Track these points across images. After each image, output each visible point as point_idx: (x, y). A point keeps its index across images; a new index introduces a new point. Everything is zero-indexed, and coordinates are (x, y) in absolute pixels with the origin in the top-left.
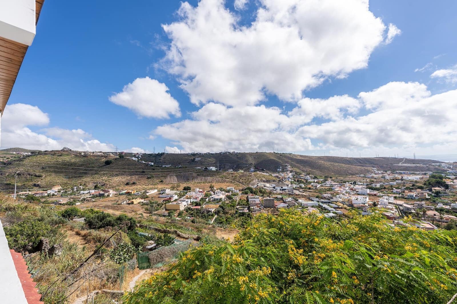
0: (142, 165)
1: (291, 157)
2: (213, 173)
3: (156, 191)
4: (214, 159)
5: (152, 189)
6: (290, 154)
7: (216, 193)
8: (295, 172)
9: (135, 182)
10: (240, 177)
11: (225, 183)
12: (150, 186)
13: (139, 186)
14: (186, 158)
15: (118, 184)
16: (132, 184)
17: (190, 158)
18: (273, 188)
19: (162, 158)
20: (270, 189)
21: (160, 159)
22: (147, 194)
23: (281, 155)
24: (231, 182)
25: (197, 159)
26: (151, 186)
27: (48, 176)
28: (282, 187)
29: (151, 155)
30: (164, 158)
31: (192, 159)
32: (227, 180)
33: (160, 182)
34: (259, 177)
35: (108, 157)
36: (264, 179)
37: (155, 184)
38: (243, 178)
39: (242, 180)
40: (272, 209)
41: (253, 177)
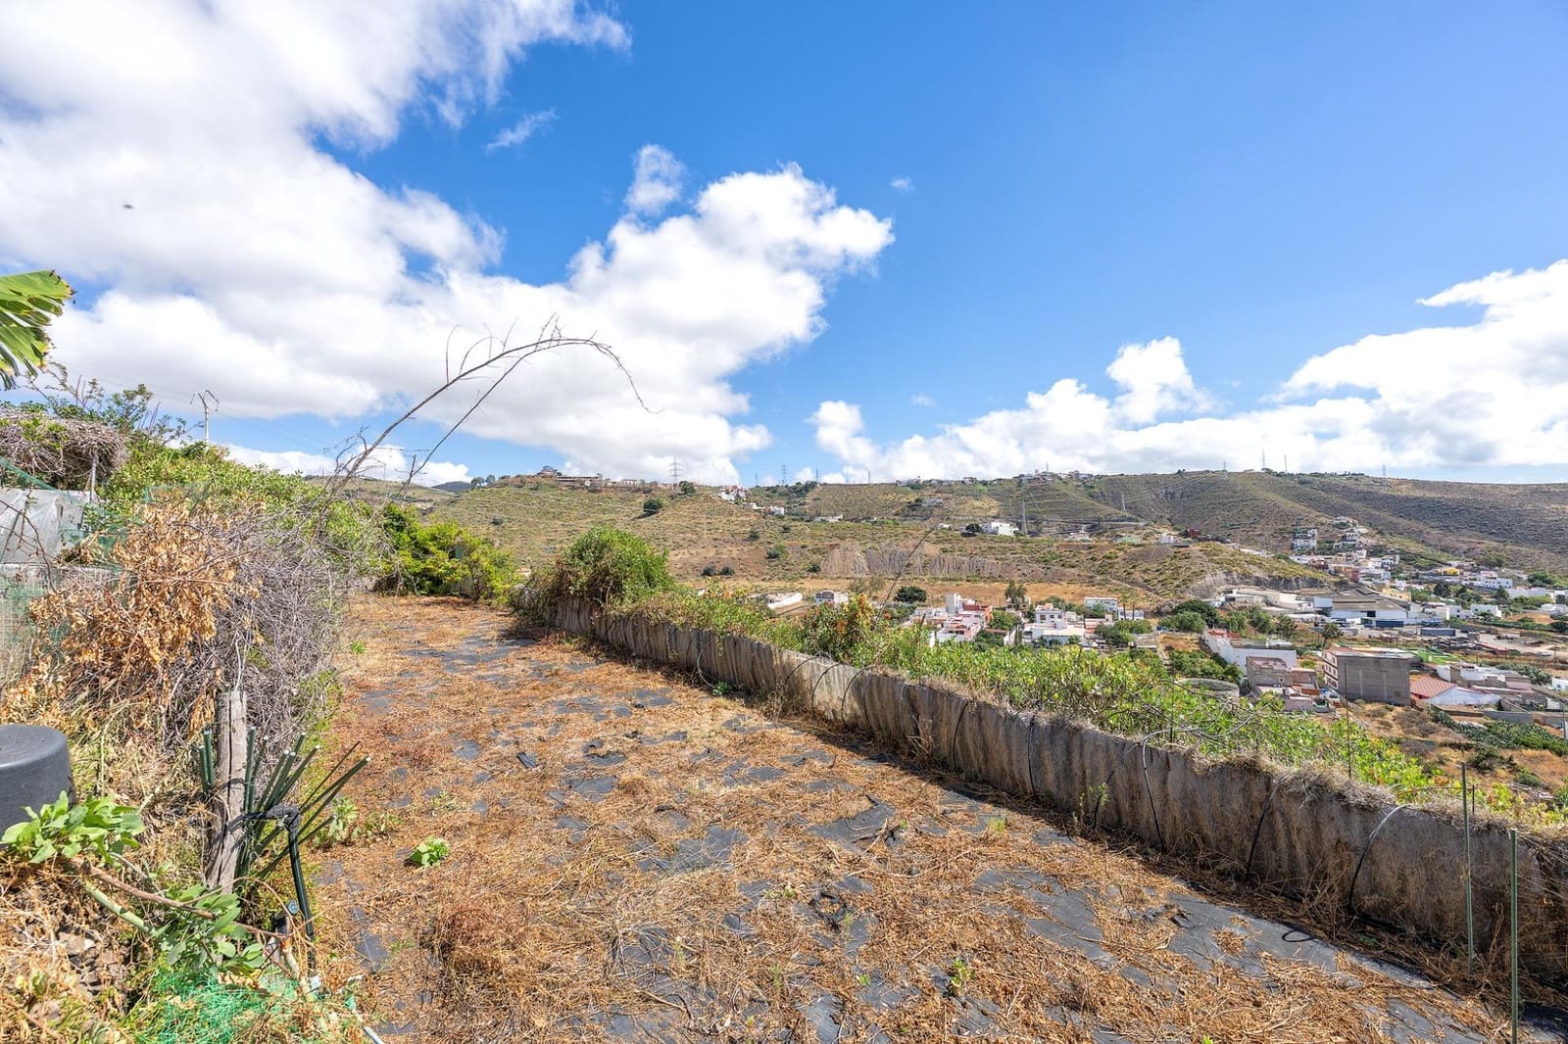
0: (749, 515)
1: (1362, 488)
2: (1002, 544)
3: (797, 598)
4: (994, 503)
5: (783, 591)
6: (1357, 477)
7: (1038, 617)
8: (1402, 552)
9: (731, 567)
10: (1133, 561)
11: (1064, 583)
12: (777, 584)
13: (742, 582)
14: (890, 497)
15: (680, 572)
16: (721, 574)
17: (905, 499)
18: (1319, 613)
19: (809, 499)
20: (1305, 616)
21: (804, 504)
22: (771, 606)
23: (1302, 480)
24: (1091, 582)
25: (927, 501)
26: (782, 584)
27: (506, 542)
28: (1372, 614)
29: (774, 492)
30: (814, 499)
31: (913, 500)
32: (1068, 571)
33: (810, 571)
34: (1232, 563)
35: (653, 492)
36: (1259, 574)
37: (793, 578)
38: (1145, 566)
39: (1145, 572)
40: (1399, 709)
41: (1198, 561)
